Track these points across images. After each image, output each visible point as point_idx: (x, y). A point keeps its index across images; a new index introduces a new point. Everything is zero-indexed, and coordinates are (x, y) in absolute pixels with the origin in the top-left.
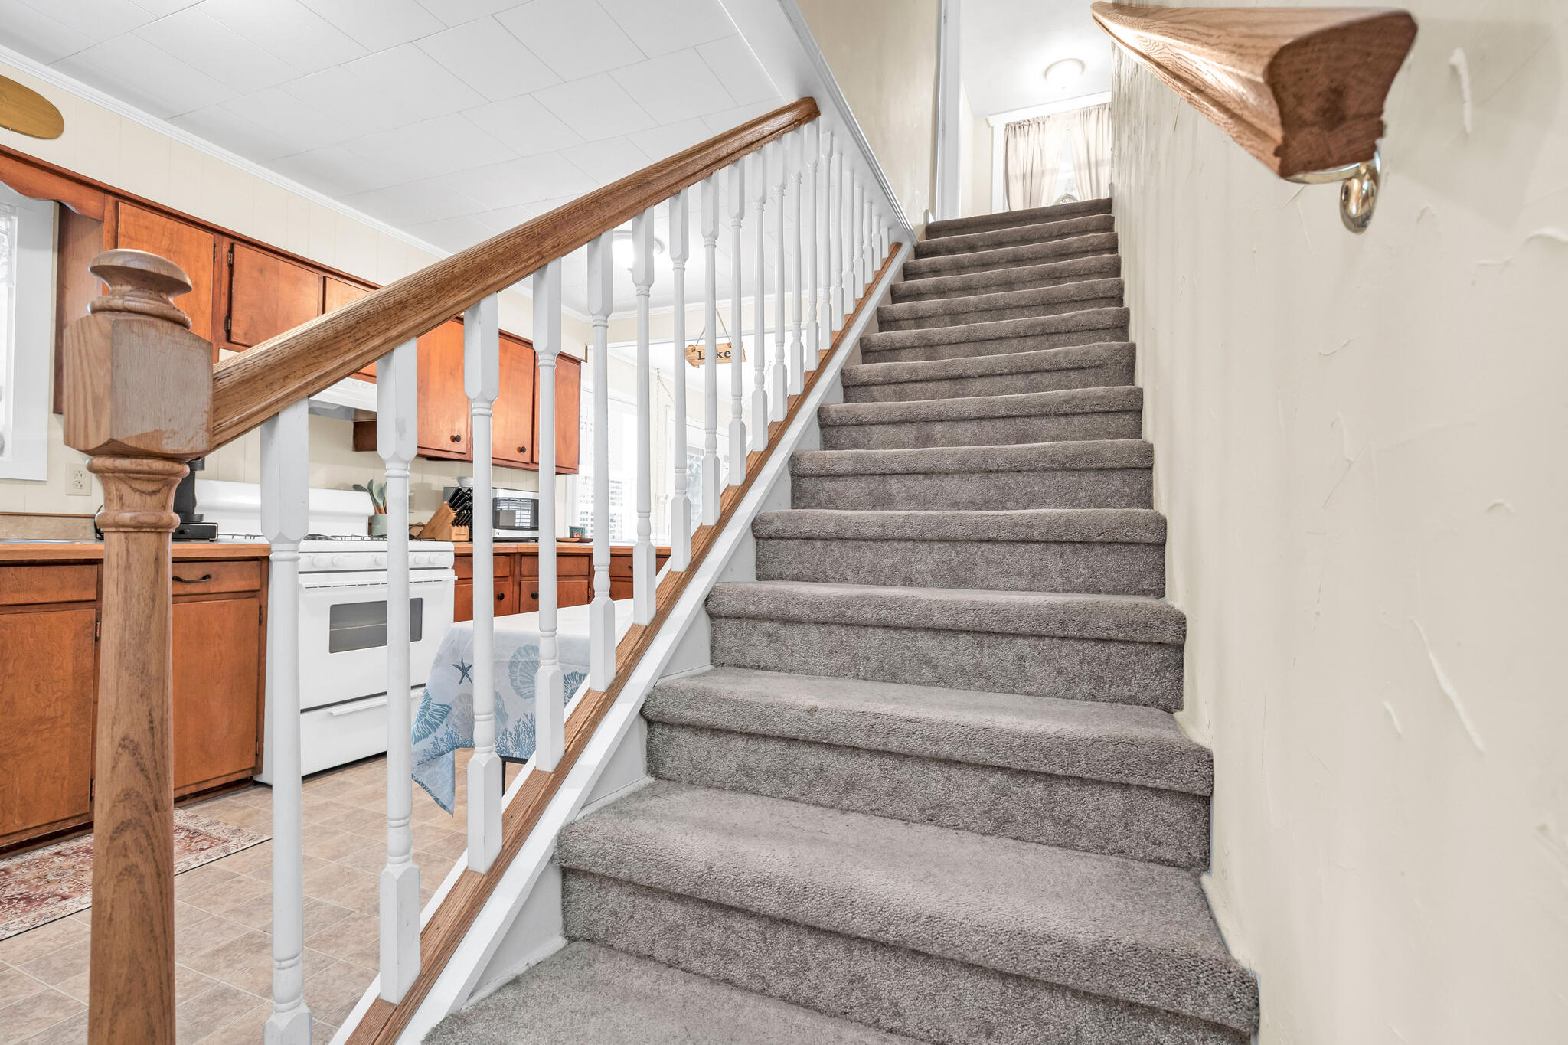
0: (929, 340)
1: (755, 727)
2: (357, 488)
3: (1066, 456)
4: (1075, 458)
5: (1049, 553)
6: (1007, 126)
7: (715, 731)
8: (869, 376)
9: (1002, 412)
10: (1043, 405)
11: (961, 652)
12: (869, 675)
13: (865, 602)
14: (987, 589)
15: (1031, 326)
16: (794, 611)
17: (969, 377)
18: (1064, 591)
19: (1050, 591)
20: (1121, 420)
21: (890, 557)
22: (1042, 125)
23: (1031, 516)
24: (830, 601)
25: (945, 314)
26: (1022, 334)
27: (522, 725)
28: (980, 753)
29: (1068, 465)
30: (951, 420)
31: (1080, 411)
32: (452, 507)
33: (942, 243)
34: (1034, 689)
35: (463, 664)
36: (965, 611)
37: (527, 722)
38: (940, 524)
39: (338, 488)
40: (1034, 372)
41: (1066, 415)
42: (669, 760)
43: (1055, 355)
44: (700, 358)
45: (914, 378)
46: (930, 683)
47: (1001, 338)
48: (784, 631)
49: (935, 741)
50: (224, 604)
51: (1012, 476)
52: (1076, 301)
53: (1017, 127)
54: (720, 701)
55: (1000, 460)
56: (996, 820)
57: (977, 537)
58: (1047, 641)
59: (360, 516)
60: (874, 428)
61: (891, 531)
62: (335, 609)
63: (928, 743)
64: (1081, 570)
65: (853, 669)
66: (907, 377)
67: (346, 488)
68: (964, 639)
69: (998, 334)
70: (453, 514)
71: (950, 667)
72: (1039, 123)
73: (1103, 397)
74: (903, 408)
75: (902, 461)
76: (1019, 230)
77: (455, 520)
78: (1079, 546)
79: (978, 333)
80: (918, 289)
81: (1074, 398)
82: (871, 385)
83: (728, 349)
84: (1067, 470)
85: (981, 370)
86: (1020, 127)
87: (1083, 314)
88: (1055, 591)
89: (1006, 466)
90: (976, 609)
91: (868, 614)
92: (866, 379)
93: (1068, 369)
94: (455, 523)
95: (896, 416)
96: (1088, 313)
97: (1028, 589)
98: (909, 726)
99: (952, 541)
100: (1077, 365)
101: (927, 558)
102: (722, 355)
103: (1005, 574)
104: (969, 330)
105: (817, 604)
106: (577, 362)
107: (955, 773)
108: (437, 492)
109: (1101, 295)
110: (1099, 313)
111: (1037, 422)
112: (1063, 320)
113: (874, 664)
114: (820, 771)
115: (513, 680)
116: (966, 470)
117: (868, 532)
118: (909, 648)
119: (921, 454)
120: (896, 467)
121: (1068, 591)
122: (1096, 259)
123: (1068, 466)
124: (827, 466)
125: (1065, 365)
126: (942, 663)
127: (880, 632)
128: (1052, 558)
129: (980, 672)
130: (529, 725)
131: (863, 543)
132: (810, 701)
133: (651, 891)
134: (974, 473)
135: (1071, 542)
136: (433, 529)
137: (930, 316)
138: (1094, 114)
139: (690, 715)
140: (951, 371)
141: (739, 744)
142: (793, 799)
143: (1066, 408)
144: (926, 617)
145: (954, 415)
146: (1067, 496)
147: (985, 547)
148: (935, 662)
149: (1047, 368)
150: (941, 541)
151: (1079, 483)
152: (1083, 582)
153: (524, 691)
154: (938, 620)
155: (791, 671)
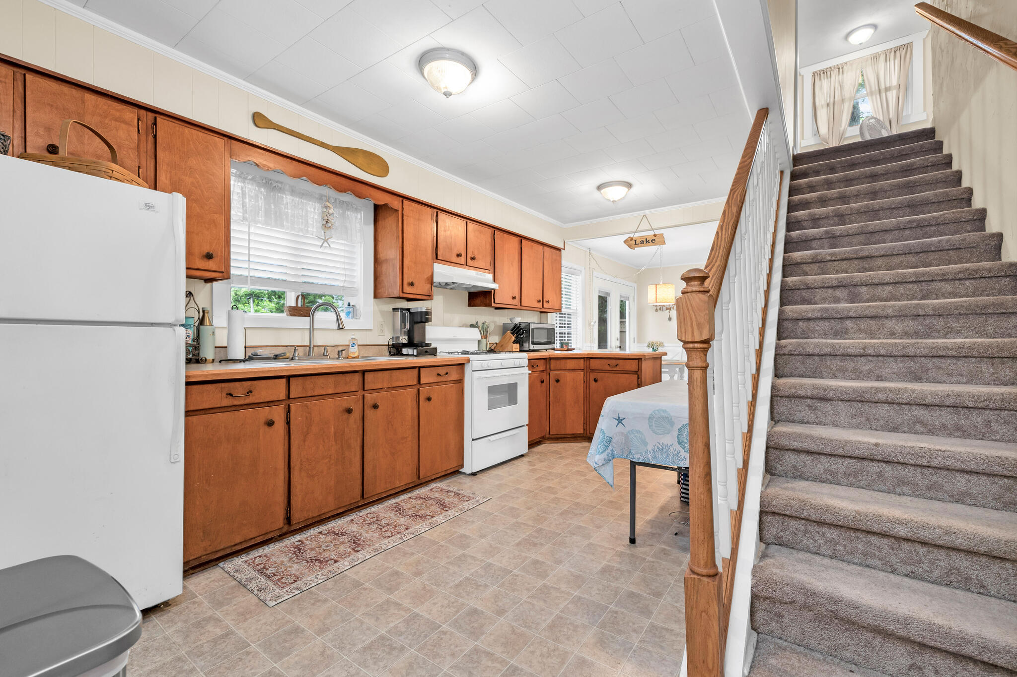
0: (833, 234)
1: (840, 452)
2: (472, 326)
3: (978, 307)
4: (985, 307)
5: (983, 364)
6: (814, 73)
7: (809, 453)
8: (801, 259)
9: (913, 279)
10: (943, 274)
11: (945, 417)
12: (879, 428)
13: (878, 390)
14: (937, 383)
15: (910, 222)
16: (830, 395)
17: (874, 257)
18: (994, 384)
19: (985, 384)
20: (1003, 281)
21: (865, 366)
22: (841, 70)
23: (970, 343)
24: (853, 390)
25: (835, 216)
26: (902, 228)
27: (656, 448)
28: (997, 469)
29: (978, 312)
30: (874, 285)
31: (972, 277)
32: (512, 334)
33: (810, 168)
34: (998, 437)
35: (619, 417)
36: (948, 395)
37: (660, 447)
38: (904, 348)
39: (462, 327)
40: (922, 252)
41: (960, 279)
42: (779, 466)
43: (940, 241)
44: (636, 244)
45: (833, 259)
46: (922, 433)
47: (886, 231)
48: (819, 404)
49: (963, 461)
50: (452, 386)
51: (935, 318)
52: (934, 203)
53: (822, 73)
54: (812, 438)
55: (927, 310)
56: (1003, 503)
57: (931, 354)
58: (1006, 412)
59: (473, 340)
60: (817, 290)
61: (868, 351)
62: (489, 388)
63: (959, 463)
64: (1007, 373)
65: (870, 424)
66: (828, 258)
67: (466, 327)
68: (945, 410)
69: (884, 228)
70: (513, 338)
71: (936, 425)
72: (839, 69)
73: (990, 269)
74: (840, 278)
75: (856, 311)
76: (868, 155)
77: (515, 341)
78: (1006, 360)
79: (869, 229)
80: (807, 200)
81: (967, 270)
82: (802, 264)
83: (654, 238)
84: (976, 314)
85: (882, 253)
86: (823, 73)
87: (949, 214)
88: (988, 384)
89: (931, 313)
90: (957, 395)
91: (881, 397)
92: (800, 261)
93: (948, 250)
94: (515, 342)
95: (835, 283)
96: (953, 212)
97: (968, 383)
98: (943, 454)
99: (912, 357)
100: (955, 247)
101: (895, 366)
102: (650, 241)
103: (950, 375)
104: (862, 227)
105: (846, 391)
106: (559, 250)
107: (974, 478)
108: (500, 326)
109: (954, 198)
110: (961, 212)
111: (938, 284)
112: (934, 218)
113: (882, 422)
114: (880, 474)
115: (650, 426)
116: (901, 316)
117: (852, 351)
118: (906, 415)
119: (869, 306)
120: (851, 314)
121: (997, 385)
122: (942, 173)
123: (981, 312)
124: (803, 314)
125: (947, 248)
126: (930, 422)
127: (886, 406)
128: (985, 367)
129: (958, 428)
130: (661, 448)
131: (847, 357)
132: (873, 441)
133: (821, 523)
134: (907, 316)
135: (1000, 357)
136: (502, 345)
137: (823, 218)
138: (882, 58)
139: (796, 445)
140: (861, 254)
141: (824, 459)
142: (862, 488)
143: (961, 276)
144: (922, 399)
145: (877, 281)
146: (977, 329)
147: (935, 360)
148: (925, 422)
149: (933, 249)
150: (904, 356)
151: (986, 322)
152: (1009, 380)
153: (657, 431)
154: (929, 400)
155: (824, 425)
